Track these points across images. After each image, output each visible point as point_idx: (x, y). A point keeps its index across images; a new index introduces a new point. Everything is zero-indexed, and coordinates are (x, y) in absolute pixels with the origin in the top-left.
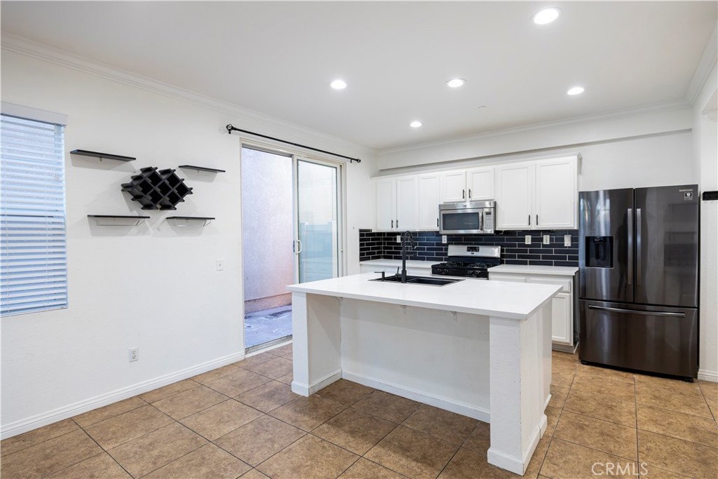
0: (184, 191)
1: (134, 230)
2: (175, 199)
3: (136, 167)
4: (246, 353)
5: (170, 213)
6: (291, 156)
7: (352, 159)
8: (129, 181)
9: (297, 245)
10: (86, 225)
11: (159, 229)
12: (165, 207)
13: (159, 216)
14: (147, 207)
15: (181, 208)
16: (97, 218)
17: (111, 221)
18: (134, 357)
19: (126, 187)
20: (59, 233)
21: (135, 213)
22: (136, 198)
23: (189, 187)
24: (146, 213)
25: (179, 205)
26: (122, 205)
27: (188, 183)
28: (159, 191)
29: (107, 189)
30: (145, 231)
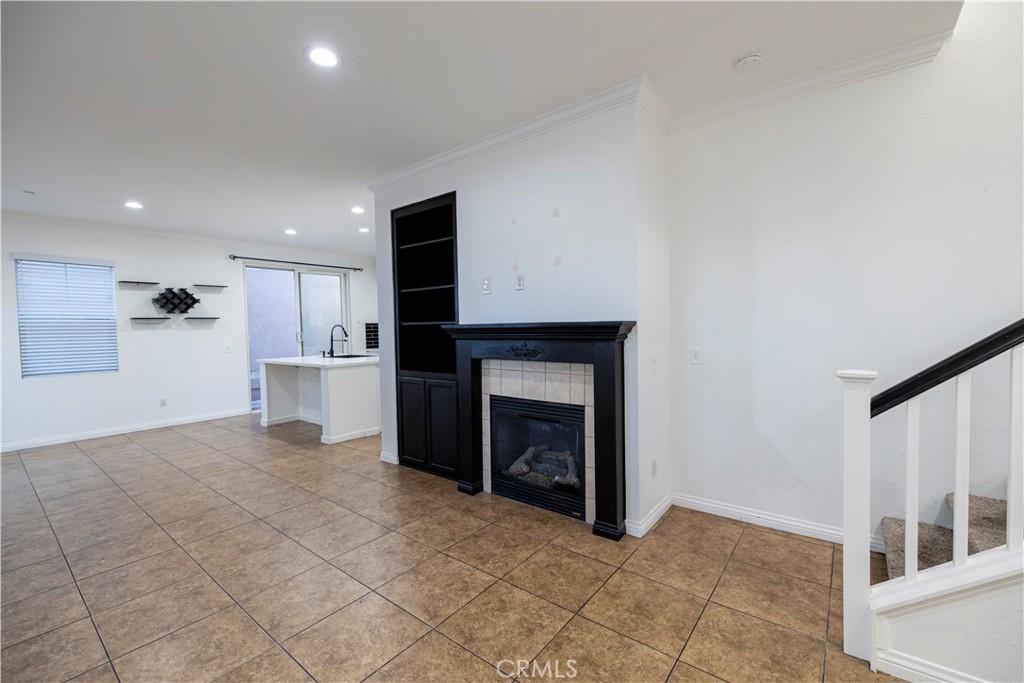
0: (196, 301)
1: (161, 326)
2: (189, 306)
3: (162, 288)
4: (253, 409)
5: (186, 315)
6: (293, 270)
7: (355, 269)
8: (157, 296)
9: (299, 336)
10: (129, 324)
11: (179, 325)
12: (184, 311)
13: (177, 318)
14: (169, 312)
15: (192, 312)
16: (137, 320)
17: (146, 321)
18: (163, 403)
19: (156, 301)
20: (112, 328)
21: (162, 316)
22: (162, 307)
23: (197, 298)
24: (169, 315)
25: (190, 310)
26: (153, 311)
27: (196, 296)
28: (176, 302)
29: (142, 302)
30: (169, 327)
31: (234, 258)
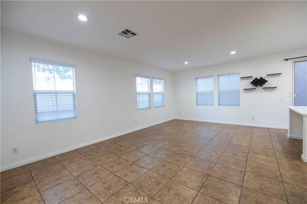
0: (266, 81)
1: (253, 91)
2: (263, 84)
3: (253, 78)
8: (252, 81)
10: (243, 91)
11: (260, 91)
12: (261, 86)
13: (259, 88)
14: (256, 86)
15: (264, 86)
16: (245, 90)
17: (248, 90)
18: (253, 118)
19: (251, 83)
21: (254, 88)
22: (254, 84)
24: (256, 88)
26: (251, 86)
27: (266, 79)
28: (259, 82)
29: (247, 84)
30: (256, 91)
31: (287, 60)
